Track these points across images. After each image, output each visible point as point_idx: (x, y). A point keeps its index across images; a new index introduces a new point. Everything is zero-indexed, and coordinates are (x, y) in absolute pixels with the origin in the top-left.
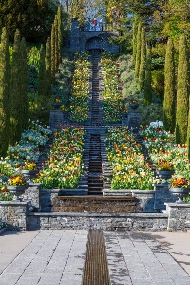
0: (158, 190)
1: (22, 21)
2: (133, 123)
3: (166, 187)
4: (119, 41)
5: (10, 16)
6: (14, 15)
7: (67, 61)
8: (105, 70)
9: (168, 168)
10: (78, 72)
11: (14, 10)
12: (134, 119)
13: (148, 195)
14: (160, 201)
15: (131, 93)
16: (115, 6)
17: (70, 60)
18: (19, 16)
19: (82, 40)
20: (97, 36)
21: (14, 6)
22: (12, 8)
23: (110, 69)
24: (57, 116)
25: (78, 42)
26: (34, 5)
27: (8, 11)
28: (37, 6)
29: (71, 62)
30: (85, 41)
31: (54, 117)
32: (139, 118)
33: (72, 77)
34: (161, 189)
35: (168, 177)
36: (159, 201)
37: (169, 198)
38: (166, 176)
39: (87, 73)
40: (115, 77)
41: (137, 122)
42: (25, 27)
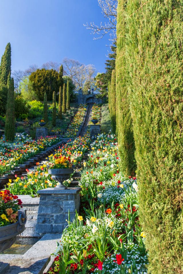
0: (43, 200)
1: (49, 89)
2: (94, 133)
3: (54, 194)
4: (101, 96)
5: (42, 87)
6: (44, 87)
7: (74, 108)
8: (93, 111)
9: (62, 163)
10: (78, 113)
11: (44, 84)
12: (95, 130)
13: (30, 207)
14: (45, 218)
15: (105, 121)
16: (99, 80)
17: (75, 108)
18: (47, 87)
19: (84, 99)
20: (92, 96)
21: (44, 82)
22: (43, 83)
23: (96, 111)
24: (41, 131)
25: (82, 100)
26: (55, 81)
27: (42, 85)
28: (57, 81)
29: (76, 109)
30: (86, 99)
31: (39, 132)
32: (98, 130)
33: (74, 116)
34: (48, 198)
35: (65, 177)
36: (43, 219)
37: (59, 213)
38: (61, 177)
39: (83, 114)
40: (98, 114)
41: (97, 132)
42: (51, 93)
